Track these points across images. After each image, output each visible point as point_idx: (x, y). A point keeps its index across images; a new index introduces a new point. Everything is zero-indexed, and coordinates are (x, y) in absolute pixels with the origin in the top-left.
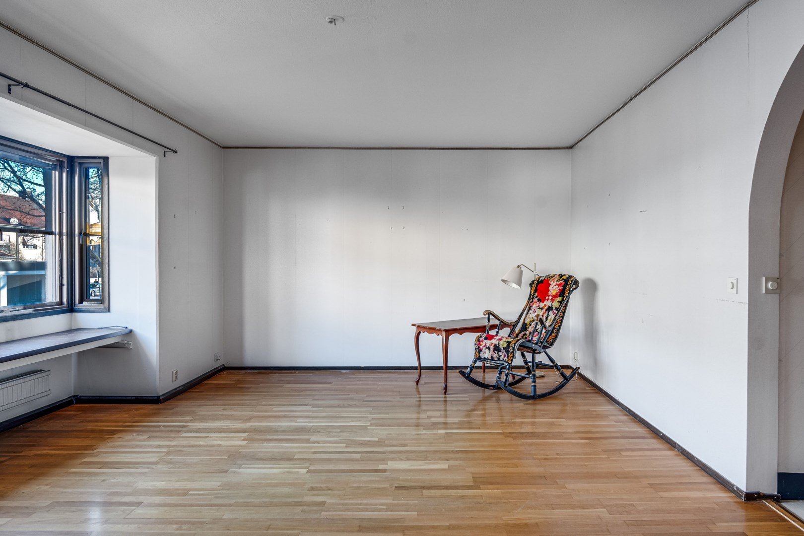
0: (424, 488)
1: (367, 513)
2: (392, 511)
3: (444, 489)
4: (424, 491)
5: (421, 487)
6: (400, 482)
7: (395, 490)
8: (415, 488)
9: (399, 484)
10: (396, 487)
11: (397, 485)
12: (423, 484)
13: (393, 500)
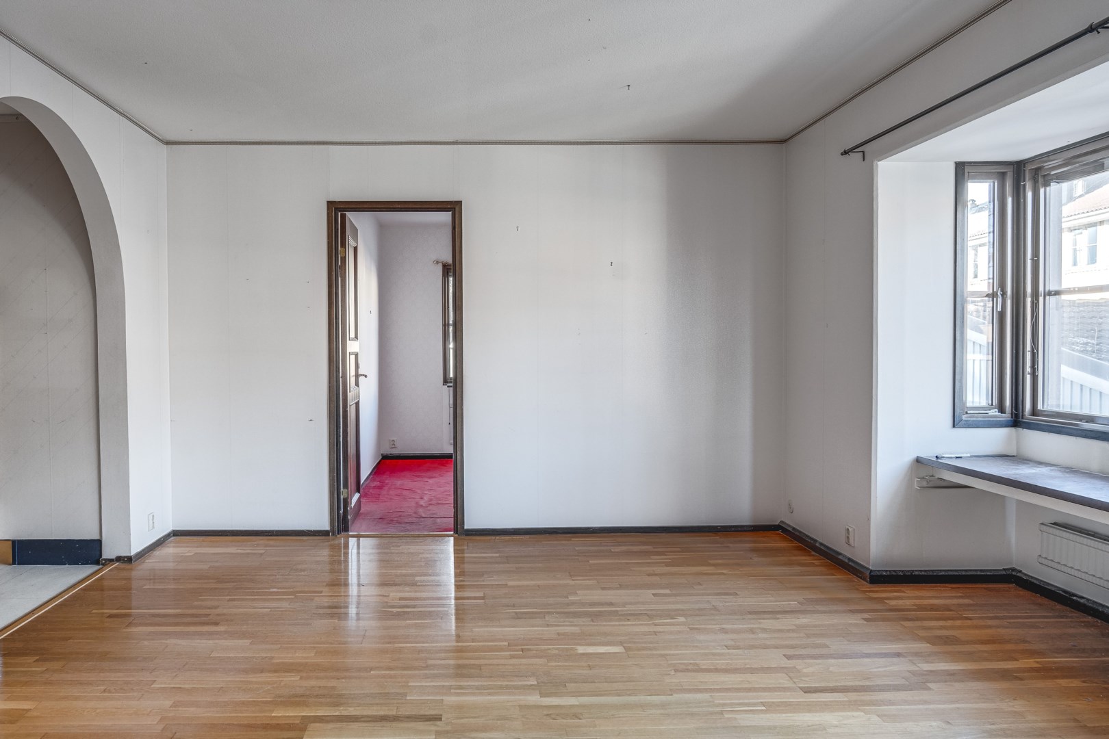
0: (396, 719)
1: (476, 684)
2: (443, 686)
3: (363, 717)
4: (394, 713)
5: (398, 720)
6: (433, 728)
7: (441, 715)
8: (410, 718)
9: (436, 725)
10: (440, 719)
11: (438, 723)
12: (395, 724)
13: (442, 700)
